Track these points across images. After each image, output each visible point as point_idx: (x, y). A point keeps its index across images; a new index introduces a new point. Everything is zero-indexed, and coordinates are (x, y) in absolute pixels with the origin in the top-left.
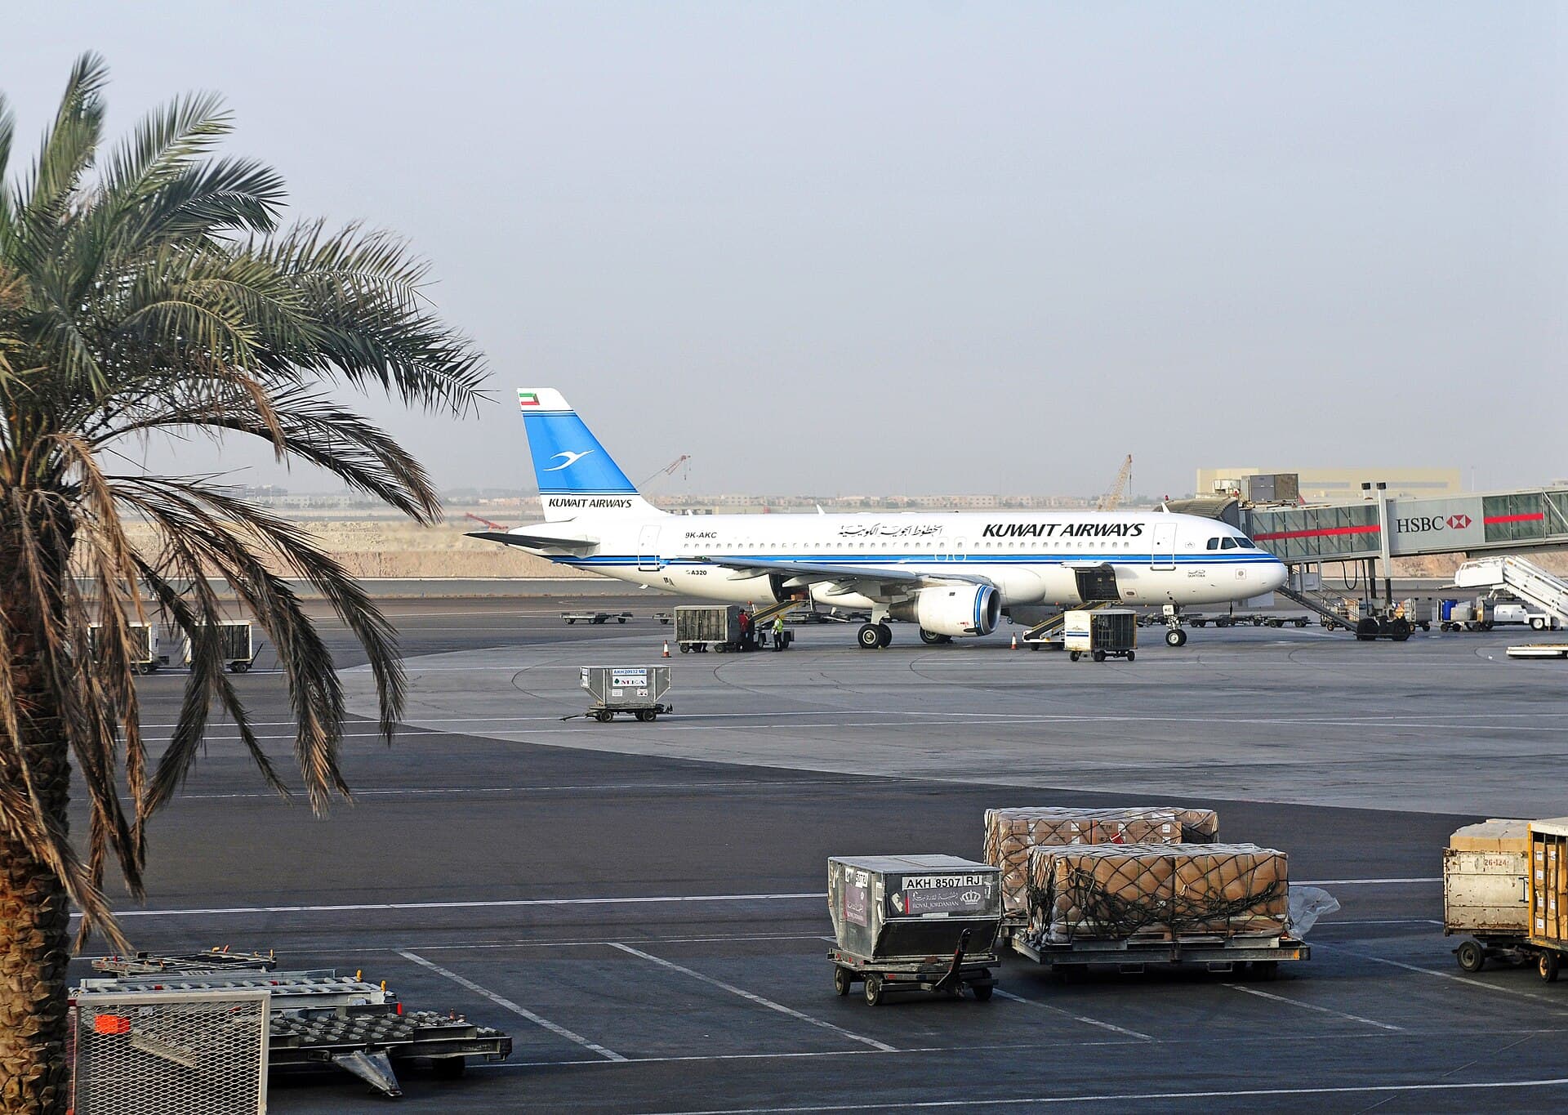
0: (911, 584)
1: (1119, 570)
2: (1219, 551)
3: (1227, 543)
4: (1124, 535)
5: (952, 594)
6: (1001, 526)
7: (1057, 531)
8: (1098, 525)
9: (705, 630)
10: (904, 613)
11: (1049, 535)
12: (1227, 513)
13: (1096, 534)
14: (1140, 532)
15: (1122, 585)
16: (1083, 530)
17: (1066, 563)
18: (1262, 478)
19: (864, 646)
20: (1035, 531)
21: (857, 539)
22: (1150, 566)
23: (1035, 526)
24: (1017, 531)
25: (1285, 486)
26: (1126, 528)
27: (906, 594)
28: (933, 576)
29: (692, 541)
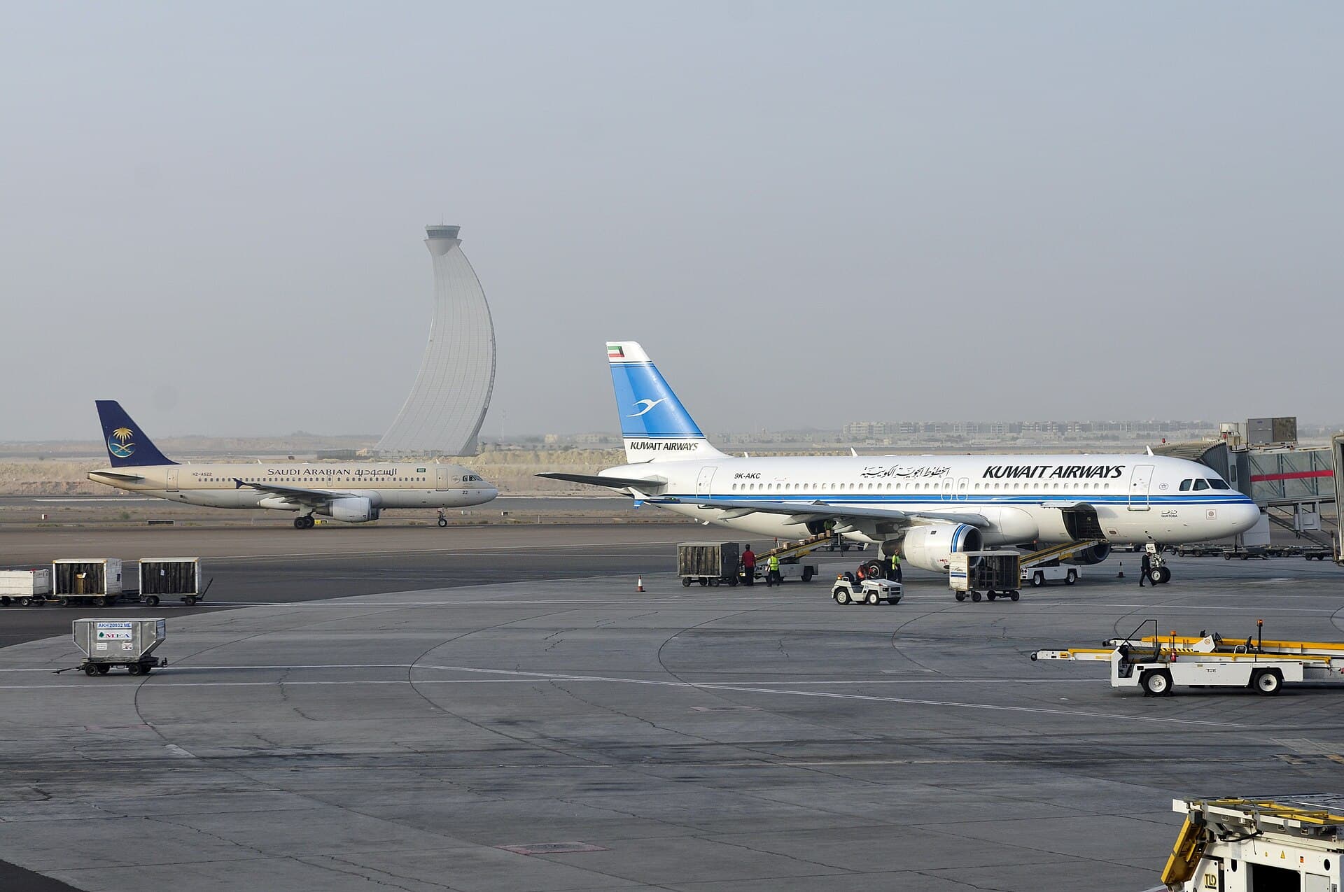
0: (901, 523)
1: (1101, 509)
2: (1191, 492)
3: (1199, 484)
4: (1106, 476)
5: (934, 533)
6: (1000, 467)
7: (1048, 472)
8: (1084, 467)
9: (703, 566)
10: (894, 546)
11: (1040, 476)
12: (1205, 457)
13: (1081, 476)
14: (1119, 473)
15: (1105, 524)
16: (1071, 471)
17: (1048, 503)
18: (1260, 421)
20: (1029, 472)
21: (876, 480)
22: (1128, 506)
23: (1029, 468)
24: (1013, 472)
25: (1284, 429)
26: (1108, 470)
27: (896, 532)
28: (920, 515)
29: (739, 481)
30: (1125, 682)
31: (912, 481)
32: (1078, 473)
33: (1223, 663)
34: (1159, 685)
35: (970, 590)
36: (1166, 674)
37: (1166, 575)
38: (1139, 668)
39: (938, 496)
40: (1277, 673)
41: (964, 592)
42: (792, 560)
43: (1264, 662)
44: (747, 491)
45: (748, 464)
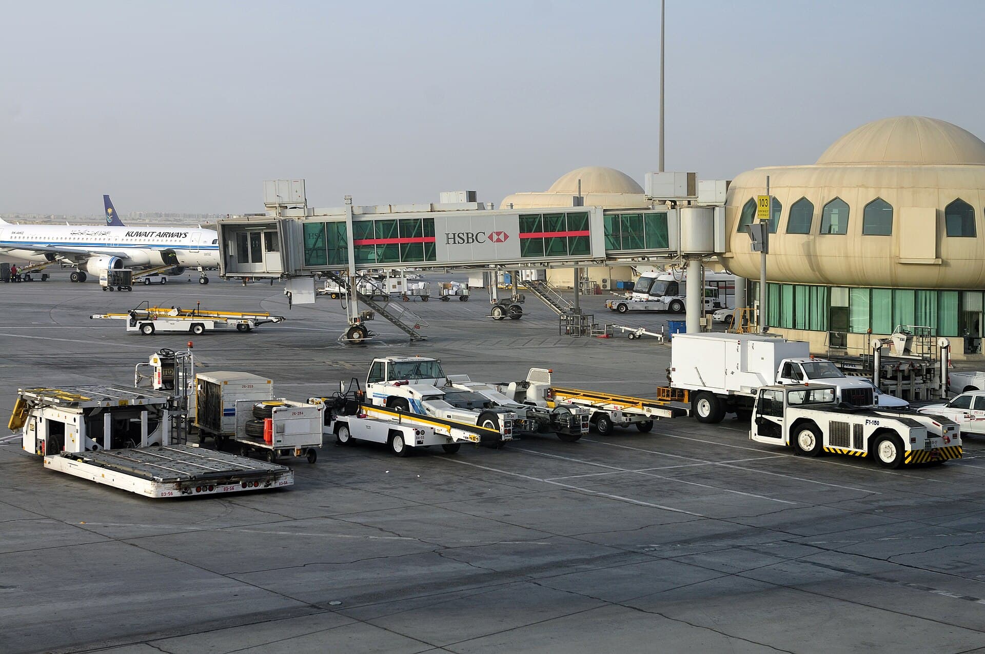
0: (86, 256)
1: (177, 251)
4: (180, 237)
5: (101, 260)
6: (133, 232)
7: (155, 234)
8: (170, 233)
10: (83, 267)
11: (151, 236)
13: (169, 236)
14: (186, 236)
15: (179, 258)
16: (165, 235)
17: (154, 248)
19: (73, 281)
20: (146, 235)
21: (77, 236)
22: (190, 250)
23: (146, 233)
24: (139, 234)
26: (181, 234)
27: (84, 259)
28: (95, 252)
29: (14, 235)
30: (133, 329)
31: (94, 237)
32: (168, 236)
33: (178, 321)
34: (148, 330)
35: (108, 286)
36: (152, 325)
37: (207, 281)
38: (140, 323)
39: (105, 244)
40: (202, 325)
41: (106, 287)
42: (37, 271)
43: (197, 320)
44: (17, 240)
45: (18, 228)
